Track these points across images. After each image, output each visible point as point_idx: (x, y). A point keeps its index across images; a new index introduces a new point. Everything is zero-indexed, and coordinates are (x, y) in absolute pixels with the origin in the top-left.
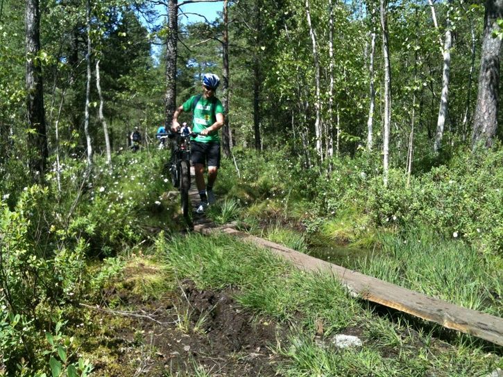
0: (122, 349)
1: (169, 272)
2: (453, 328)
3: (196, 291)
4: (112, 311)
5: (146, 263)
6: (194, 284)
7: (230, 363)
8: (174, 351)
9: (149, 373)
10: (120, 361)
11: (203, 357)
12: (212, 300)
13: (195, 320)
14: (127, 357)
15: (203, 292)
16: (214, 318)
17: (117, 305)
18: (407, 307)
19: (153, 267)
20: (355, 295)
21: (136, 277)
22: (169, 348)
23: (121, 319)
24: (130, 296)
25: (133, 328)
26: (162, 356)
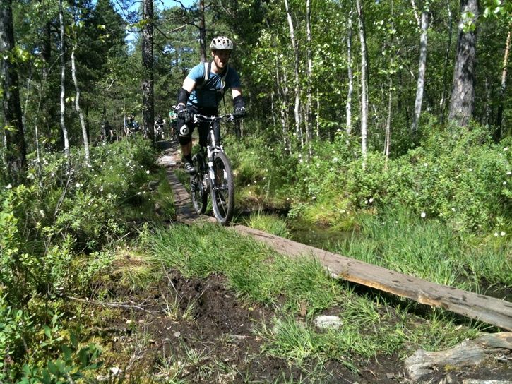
0: (115, 339)
1: (155, 263)
2: (427, 303)
3: (183, 279)
4: (101, 303)
5: (132, 255)
6: (180, 273)
7: (220, 346)
8: (165, 337)
9: (143, 359)
10: (114, 349)
11: (193, 342)
12: (198, 287)
13: (183, 308)
14: (121, 345)
15: (189, 281)
16: (201, 305)
17: (105, 297)
18: (384, 285)
19: (139, 258)
20: (336, 276)
21: (123, 270)
22: (160, 335)
23: (111, 311)
24: (118, 287)
25: (124, 318)
26: (154, 343)
